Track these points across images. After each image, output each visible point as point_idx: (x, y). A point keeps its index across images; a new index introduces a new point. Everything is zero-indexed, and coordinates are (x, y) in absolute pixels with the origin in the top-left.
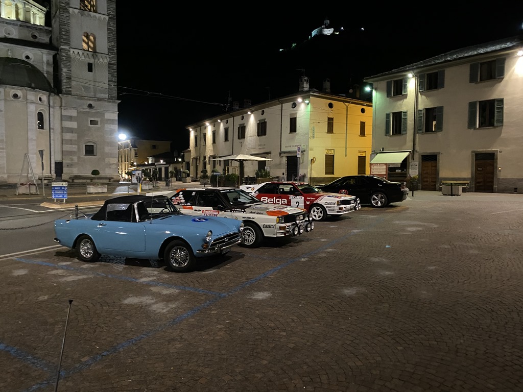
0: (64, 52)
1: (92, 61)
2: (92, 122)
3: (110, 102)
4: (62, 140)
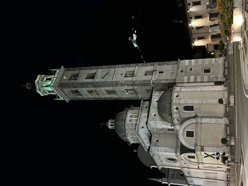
0: (154, 82)
3: (179, 64)
4: (201, 82)
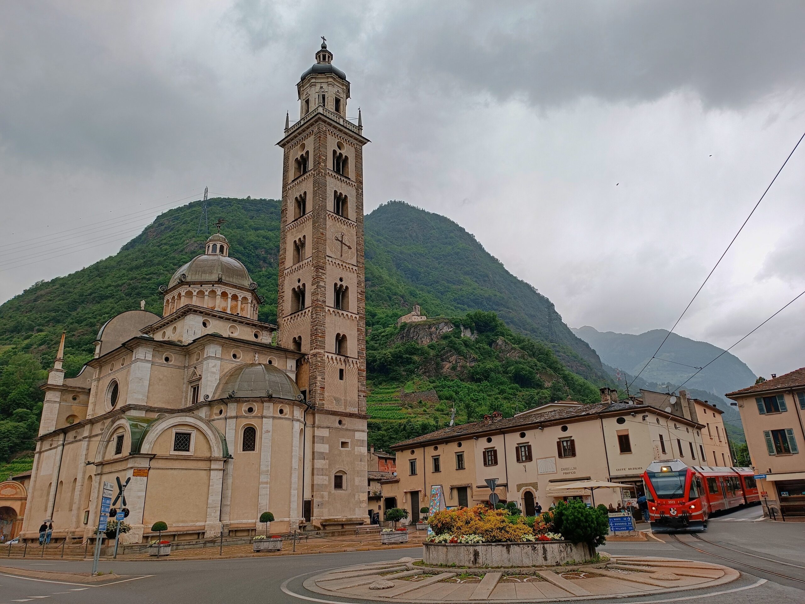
0: (320, 357)
1: (343, 367)
2: (344, 444)
3: (360, 419)
4: (313, 469)
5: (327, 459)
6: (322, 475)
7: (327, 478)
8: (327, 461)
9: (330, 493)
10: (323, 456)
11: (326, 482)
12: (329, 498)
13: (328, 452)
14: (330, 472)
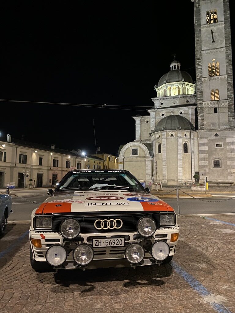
0: (200, 105)
1: (217, 106)
2: (218, 145)
3: (230, 130)
4: (199, 158)
5: (207, 153)
6: (204, 161)
7: (208, 162)
8: (207, 154)
9: (209, 169)
10: (204, 152)
11: (207, 164)
12: (209, 171)
13: (207, 150)
14: (209, 159)
